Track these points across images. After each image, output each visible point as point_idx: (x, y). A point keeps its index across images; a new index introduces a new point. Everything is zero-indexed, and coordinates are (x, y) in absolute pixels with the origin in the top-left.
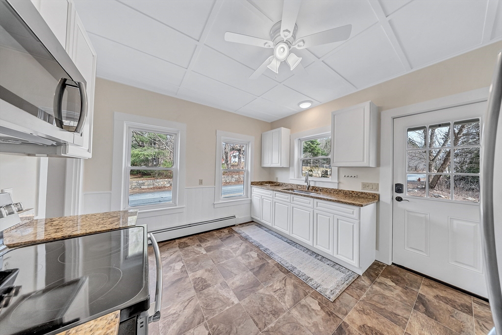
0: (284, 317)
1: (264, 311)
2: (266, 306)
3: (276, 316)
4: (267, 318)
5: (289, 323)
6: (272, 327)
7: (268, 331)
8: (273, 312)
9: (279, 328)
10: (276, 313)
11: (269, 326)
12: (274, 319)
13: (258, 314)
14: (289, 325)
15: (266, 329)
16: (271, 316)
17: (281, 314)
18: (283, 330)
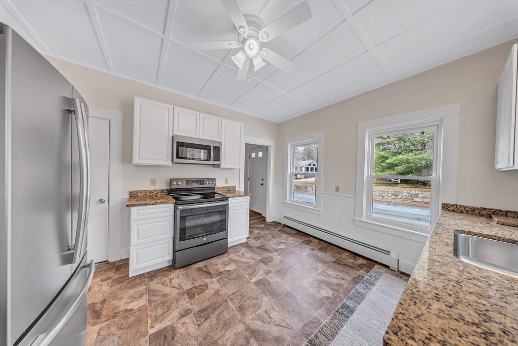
0: (236, 316)
1: (243, 300)
2: (248, 302)
3: (238, 309)
4: (237, 301)
5: (230, 319)
6: (229, 304)
7: (226, 301)
8: (242, 307)
9: (227, 309)
10: (241, 309)
11: (230, 302)
12: (236, 306)
13: (241, 295)
14: (229, 318)
15: (228, 300)
16: (239, 305)
17: (240, 313)
18: (225, 312)
